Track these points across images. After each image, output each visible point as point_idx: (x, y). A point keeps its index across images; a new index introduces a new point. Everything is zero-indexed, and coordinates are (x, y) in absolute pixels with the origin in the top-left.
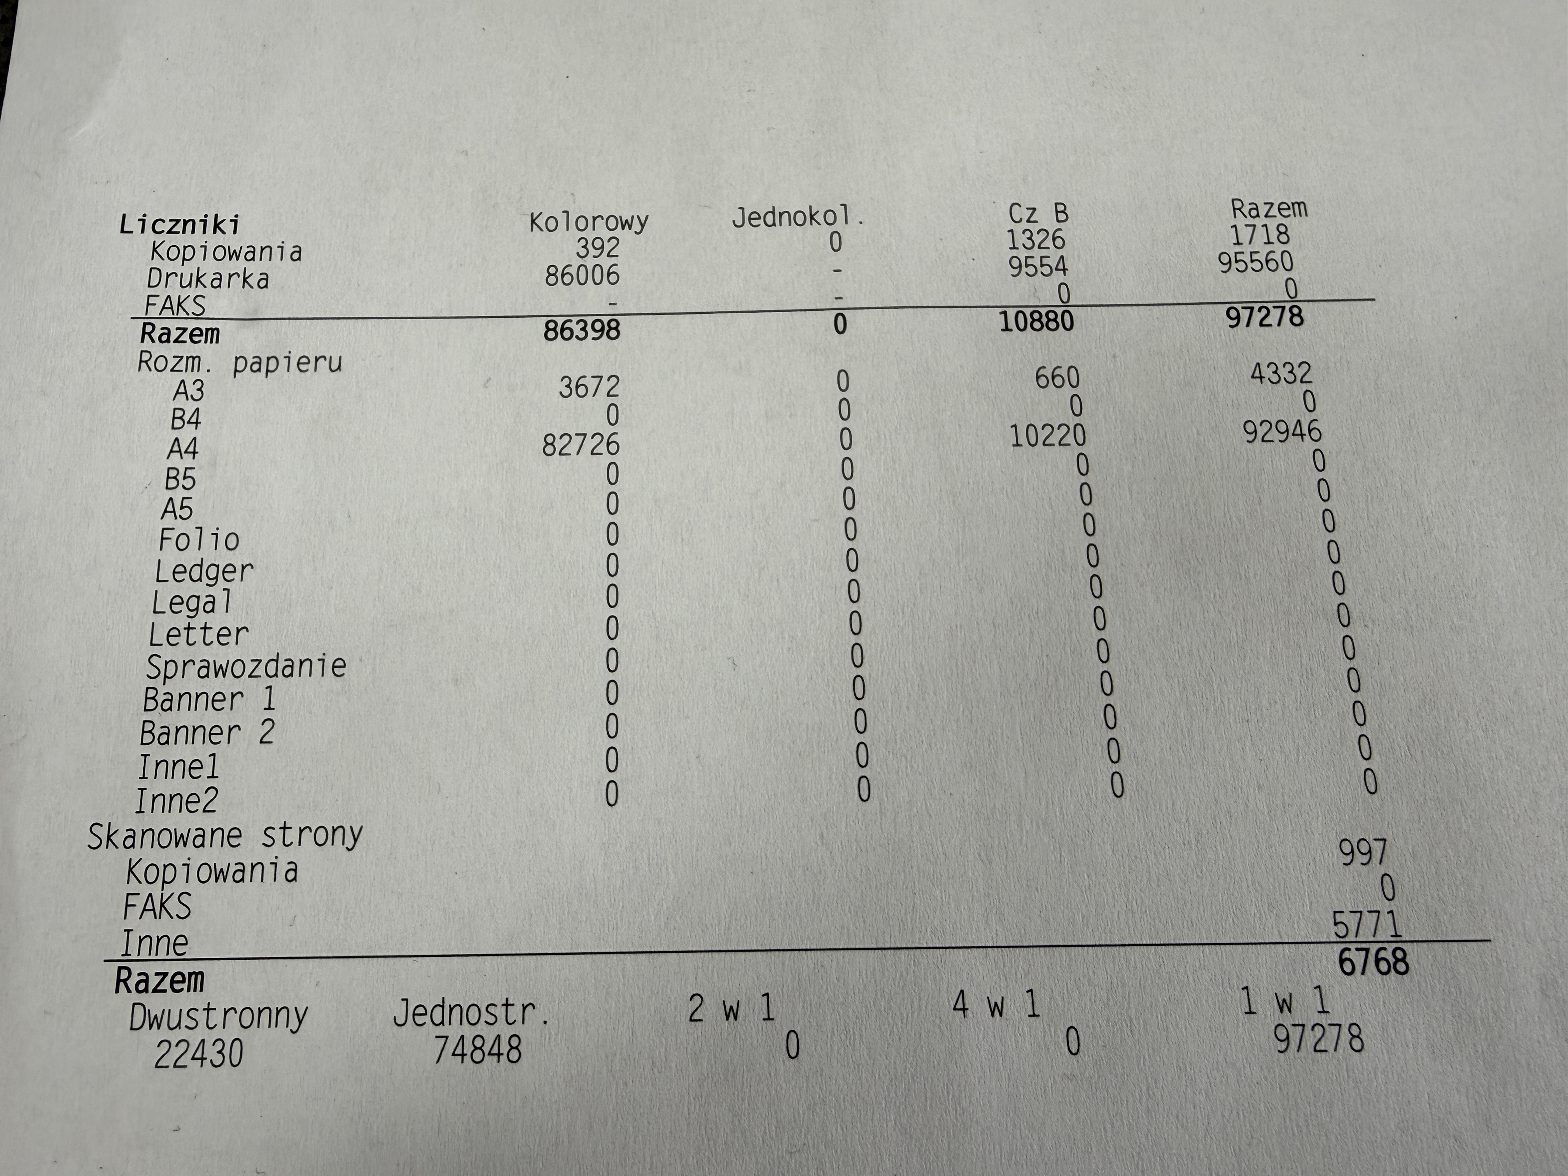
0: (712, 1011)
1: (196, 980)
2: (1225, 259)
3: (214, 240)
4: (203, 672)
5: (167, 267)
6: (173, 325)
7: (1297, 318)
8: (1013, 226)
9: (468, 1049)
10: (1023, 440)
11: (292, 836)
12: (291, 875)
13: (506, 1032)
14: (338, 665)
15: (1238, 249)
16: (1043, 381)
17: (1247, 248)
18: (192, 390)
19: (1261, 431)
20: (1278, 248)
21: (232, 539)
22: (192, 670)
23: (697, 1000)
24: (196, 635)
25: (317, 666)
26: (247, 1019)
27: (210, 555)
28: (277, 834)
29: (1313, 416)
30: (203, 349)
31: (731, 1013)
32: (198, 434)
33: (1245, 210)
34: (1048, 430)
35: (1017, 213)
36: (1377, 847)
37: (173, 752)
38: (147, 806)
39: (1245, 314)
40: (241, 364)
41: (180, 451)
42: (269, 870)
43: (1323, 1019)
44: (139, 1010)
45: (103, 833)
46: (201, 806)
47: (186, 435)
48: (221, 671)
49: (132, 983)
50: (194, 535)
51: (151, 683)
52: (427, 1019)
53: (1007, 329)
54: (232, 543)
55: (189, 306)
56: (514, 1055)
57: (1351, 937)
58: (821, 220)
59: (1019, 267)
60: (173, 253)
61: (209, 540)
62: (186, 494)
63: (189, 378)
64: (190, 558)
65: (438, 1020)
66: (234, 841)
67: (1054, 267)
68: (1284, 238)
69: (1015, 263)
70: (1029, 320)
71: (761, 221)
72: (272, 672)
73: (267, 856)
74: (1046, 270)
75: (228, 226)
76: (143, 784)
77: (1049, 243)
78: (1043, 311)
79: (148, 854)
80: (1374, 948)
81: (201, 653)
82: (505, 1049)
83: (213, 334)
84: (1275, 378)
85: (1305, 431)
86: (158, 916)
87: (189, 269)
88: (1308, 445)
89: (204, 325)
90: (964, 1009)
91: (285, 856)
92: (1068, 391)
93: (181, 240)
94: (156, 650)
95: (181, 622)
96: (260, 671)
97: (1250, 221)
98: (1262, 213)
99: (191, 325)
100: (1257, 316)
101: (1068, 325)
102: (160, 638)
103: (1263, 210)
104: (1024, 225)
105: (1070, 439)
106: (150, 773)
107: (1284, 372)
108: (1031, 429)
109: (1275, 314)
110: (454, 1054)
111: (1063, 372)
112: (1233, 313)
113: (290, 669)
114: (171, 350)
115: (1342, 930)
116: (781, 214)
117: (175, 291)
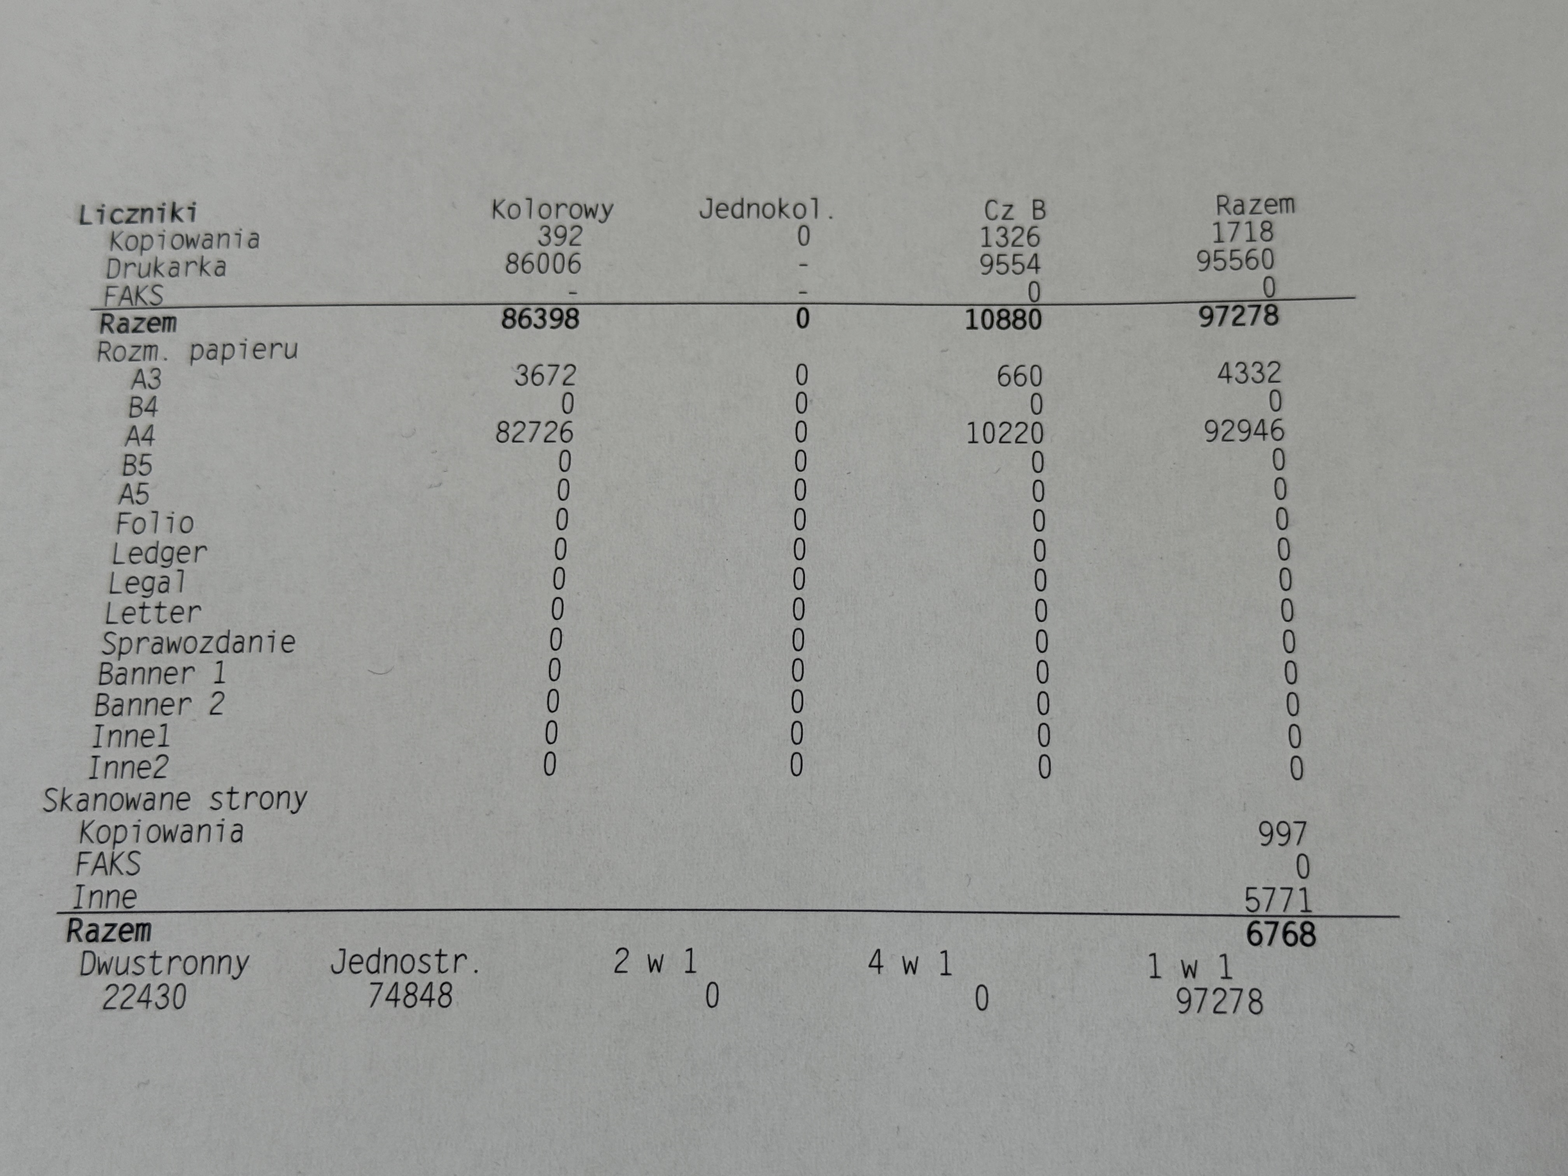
0: (637, 964)
1: (143, 931)
2: (1204, 257)
3: (171, 227)
4: (157, 648)
5: (125, 256)
6: (129, 314)
7: (1272, 315)
8: (987, 222)
9: (401, 994)
10: (979, 436)
11: (238, 800)
12: (236, 836)
13: (437, 980)
14: (287, 642)
15: (1218, 246)
16: (1004, 379)
17: (1228, 246)
18: (148, 378)
19: (1223, 430)
20: (1261, 245)
21: (187, 522)
22: (145, 646)
23: (623, 953)
24: (150, 614)
25: (267, 642)
26: (190, 967)
27: (164, 537)
28: (224, 798)
29: (1277, 415)
30: (159, 338)
31: (655, 966)
32: (154, 420)
33: (1231, 206)
34: (1006, 427)
35: (993, 209)
36: (1296, 829)
37: (125, 722)
38: (100, 772)
39: (1219, 313)
40: (197, 350)
41: (137, 439)
42: (216, 831)
43: (1226, 985)
44: (89, 958)
45: (56, 796)
46: (151, 773)
47: (142, 422)
48: (173, 647)
49: (82, 933)
50: (149, 518)
51: (106, 658)
52: (362, 967)
53: (972, 327)
54: (186, 525)
55: (147, 295)
56: (445, 1000)
57: (1262, 911)
58: (791, 213)
59: (990, 265)
60: (132, 243)
61: (163, 523)
62: (142, 479)
63: (145, 365)
64: (144, 541)
65: (373, 968)
66: (182, 805)
67: (1026, 265)
68: (1267, 235)
69: (987, 260)
70: (996, 318)
71: (729, 213)
72: (222, 647)
73: (213, 819)
74: (1018, 268)
75: (184, 214)
76: (96, 752)
77: (1023, 240)
78: (1012, 309)
79: (99, 816)
80: (1282, 922)
81: (153, 630)
82: (436, 994)
83: (168, 323)
84: (1243, 377)
85: (1268, 430)
86: (109, 873)
87: (146, 258)
88: (1270, 444)
89: (160, 313)
90: (879, 967)
91: (230, 819)
92: (1029, 389)
93: (137, 229)
94: (111, 628)
95: (135, 601)
96: (211, 647)
97: (1234, 217)
98: (1248, 208)
99: (147, 314)
100: (1231, 315)
101: (1035, 323)
102: (115, 616)
103: (1249, 206)
104: (1000, 222)
105: (1027, 437)
106: (103, 742)
107: (1253, 372)
108: (989, 426)
109: (1250, 312)
110: (387, 999)
111: (1026, 371)
112: (1207, 312)
113: (240, 645)
114: (129, 339)
115: (1253, 905)
116: (749, 206)
117: (132, 280)
